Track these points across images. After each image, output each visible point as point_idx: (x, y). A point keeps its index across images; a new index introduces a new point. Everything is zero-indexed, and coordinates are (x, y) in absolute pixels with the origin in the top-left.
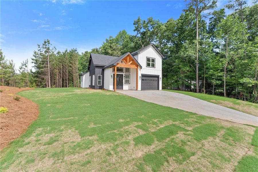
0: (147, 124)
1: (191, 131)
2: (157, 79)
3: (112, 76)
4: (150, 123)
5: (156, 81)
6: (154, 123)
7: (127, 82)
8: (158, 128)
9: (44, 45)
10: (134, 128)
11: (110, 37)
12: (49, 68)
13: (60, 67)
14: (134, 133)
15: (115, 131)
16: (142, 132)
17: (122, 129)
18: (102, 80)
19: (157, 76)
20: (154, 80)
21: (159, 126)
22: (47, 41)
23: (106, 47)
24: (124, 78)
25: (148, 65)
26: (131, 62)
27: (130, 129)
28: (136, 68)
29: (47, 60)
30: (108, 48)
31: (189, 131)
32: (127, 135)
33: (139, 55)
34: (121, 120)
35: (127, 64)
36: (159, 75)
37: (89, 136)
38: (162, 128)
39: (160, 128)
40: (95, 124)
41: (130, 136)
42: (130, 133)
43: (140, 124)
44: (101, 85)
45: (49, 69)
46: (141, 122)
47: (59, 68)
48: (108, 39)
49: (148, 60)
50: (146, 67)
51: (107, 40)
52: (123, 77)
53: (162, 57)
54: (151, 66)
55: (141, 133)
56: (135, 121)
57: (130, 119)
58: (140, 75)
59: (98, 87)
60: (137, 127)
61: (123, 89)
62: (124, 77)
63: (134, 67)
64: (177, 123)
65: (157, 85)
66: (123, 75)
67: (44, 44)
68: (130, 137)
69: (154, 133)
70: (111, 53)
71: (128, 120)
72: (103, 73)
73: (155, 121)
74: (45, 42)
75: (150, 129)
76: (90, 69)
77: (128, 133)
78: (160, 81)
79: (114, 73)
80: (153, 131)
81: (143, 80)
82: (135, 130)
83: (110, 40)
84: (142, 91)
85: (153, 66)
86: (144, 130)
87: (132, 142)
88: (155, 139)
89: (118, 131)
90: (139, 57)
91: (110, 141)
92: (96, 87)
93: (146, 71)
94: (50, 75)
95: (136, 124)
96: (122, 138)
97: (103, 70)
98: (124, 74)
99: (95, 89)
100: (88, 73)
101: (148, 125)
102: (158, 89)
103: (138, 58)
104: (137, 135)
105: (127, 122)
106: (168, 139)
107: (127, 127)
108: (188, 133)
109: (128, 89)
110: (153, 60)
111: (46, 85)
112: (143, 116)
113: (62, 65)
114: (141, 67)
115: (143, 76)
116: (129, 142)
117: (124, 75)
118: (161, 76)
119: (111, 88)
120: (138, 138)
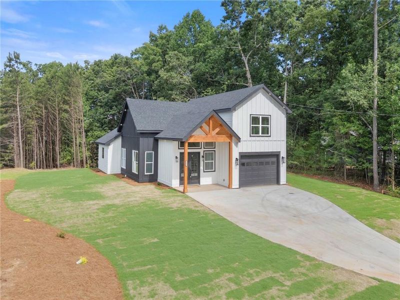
0: (241, 276)
1: (288, 286)
2: (275, 159)
3: (176, 157)
4: (245, 275)
5: (273, 163)
6: (250, 275)
7: (210, 167)
8: (253, 282)
9: (7, 66)
10: (226, 281)
11: (161, 28)
12: (19, 120)
13: (39, 112)
14: (226, 288)
15: (206, 285)
16: (234, 287)
17: (213, 283)
18: (153, 163)
19: (275, 154)
20: (267, 163)
21: (254, 280)
22: (13, 57)
23: (152, 57)
24: (201, 159)
25: (254, 131)
26: (217, 130)
27: (222, 282)
28: (229, 140)
29: (15, 103)
30: (157, 59)
31: (286, 286)
32: (219, 290)
33: (233, 114)
34: (210, 271)
35: (209, 136)
36: (280, 152)
37: (182, 290)
38: (257, 282)
39: (256, 282)
40: (182, 275)
41: (221, 290)
42: (222, 287)
43: (232, 276)
44: (153, 173)
45: (20, 124)
46: (234, 273)
47: (37, 116)
48: (155, 33)
49: (255, 120)
50: (250, 136)
51: (152, 36)
52: (201, 157)
53: (287, 110)
54: (260, 134)
55: (232, 287)
56: (227, 272)
57: (221, 269)
58: (235, 155)
59: (147, 179)
60: (229, 279)
61: (199, 183)
62: (203, 157)
63: (223, 139)
64: (278, 275)
65: (276, 174)
66: (199, 153)
67: (8, 64)
68: (222, 292)
69: (246, 288)
70: (165, 77)
71: (218, 270)
72: (155, 148)
73: (251, 271)
74: (10, 60)
75: (242, 283)
76: (123, 131)
77: (219, 287)
78: (281, 165)
79: (182, 151)
80: (246, 285)
81: (242, 164)
82: (227, 284)
83: (162, 38)
84: (241, 188)
85: (266, 131)
86: (236, 284)
87: (224, 297)
88: (247, 294)
89: (209, 285)
90: (233, 117)
91: (203, 295)
92: (140, 179)
93: (250, 144)
94: (22, 137)
95: (228, 275)
96: (215, 292)
97: (156, 141)
98: (201, 151)
99: (138, 182)
100: (119, 141)
101: (241, 278)
102: (278, 182)
103: (232, 119)
104: (229, 290)
105: (217, 273)
106: (259, 294)
107: (217, 280)
108: (284, 288)
109: (211, 183)
110: (266, 120)
111: (12, 160)
112: (237, 263)
113: (46, 108)
114: (239, 139)
115: (243, 156)
116: (221, 296)
117: (202, 154)
118: (283, 154)
119: (175, 183)
120: (229, 293)
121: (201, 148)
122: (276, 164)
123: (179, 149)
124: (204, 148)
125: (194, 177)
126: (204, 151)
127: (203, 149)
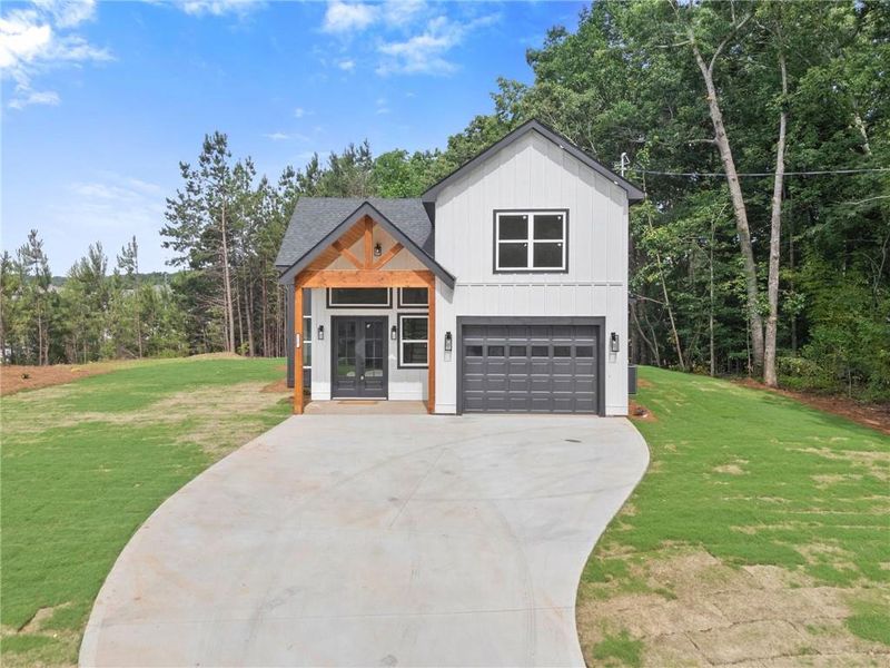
2: (588, 341)
3: (321, 328)
19: (588, 322)
20: (562, 351)
24: (391, 335)
33: (438, 211)
35: (364, 271)
36: (604, 319)
50: (494, 272)
52: (391, 328)
53: (628, 193)
54: (530, 266)
58: (447, 325)
61: (386, 396)
62: (396, 328)
66: (386, 318)
78: (608, 358)
85: (551, 259)
93: (496, 295)
98: (392, 314)
102: (599, 408)
110: (552, 226)
114: (447, 280)
117: (392, 322)
121: (391, 307)
122: (595, 353)
123: (328, 307)
124: (399, 307)
125: (374, 378)
126: (399, 315)
127: (395, 310)
